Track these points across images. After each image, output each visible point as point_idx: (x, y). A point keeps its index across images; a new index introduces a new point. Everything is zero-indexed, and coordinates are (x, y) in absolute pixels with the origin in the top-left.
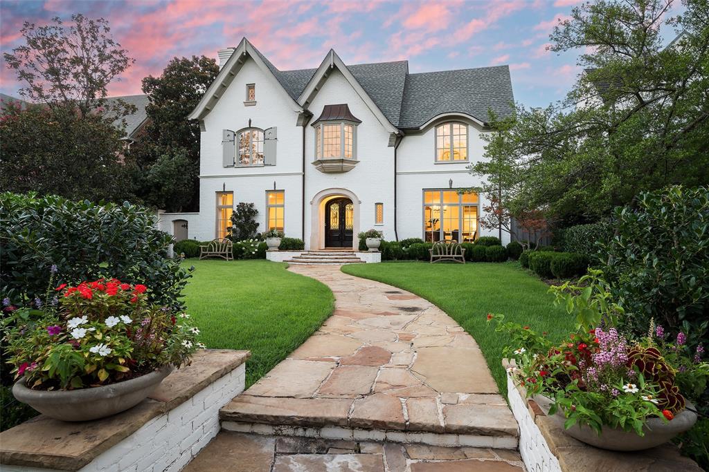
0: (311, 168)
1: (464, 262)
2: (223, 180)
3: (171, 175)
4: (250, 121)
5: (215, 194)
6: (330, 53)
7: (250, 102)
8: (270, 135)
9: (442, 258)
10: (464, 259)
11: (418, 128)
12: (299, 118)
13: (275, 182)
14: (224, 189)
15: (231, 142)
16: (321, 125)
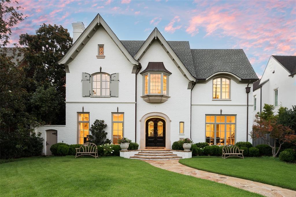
0: (140, 100)
1: (243, 157)
2: (82, 105)
3: (46, 101)
4: (101, 69)
5: (76, 114)
6: (155, 30)
7: (101, 55)
8: (113, 78)
9: (231, 155)
10: (243, 156)
11: (205, 80)
12: (133, 69)
13: (118, 107)
14: (83, 110)
15: (88, 81)
16: (149, 74)
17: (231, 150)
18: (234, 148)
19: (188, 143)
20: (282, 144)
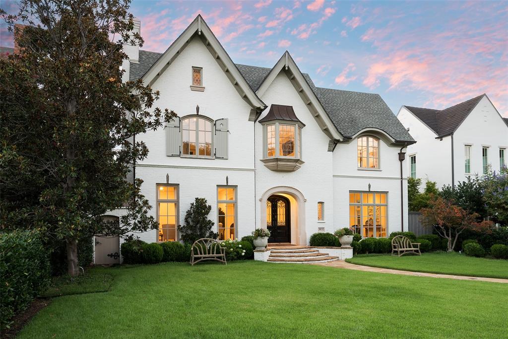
1: (420, 254)
2: (166, 171)
4: (198, 108)
5: (155, 187)
6: (285, 54)
8: (220, 127)
9: (406, 251)
10: (419, 251)
11: (350, 138)
12: (251, 114)
13: (227, 177)
14: (168, 180)
15: (176, 128)
16: (277, 124)
17: (402, 245)
18: (405, 240)
19: (350, 235)
20: (459, 233)
